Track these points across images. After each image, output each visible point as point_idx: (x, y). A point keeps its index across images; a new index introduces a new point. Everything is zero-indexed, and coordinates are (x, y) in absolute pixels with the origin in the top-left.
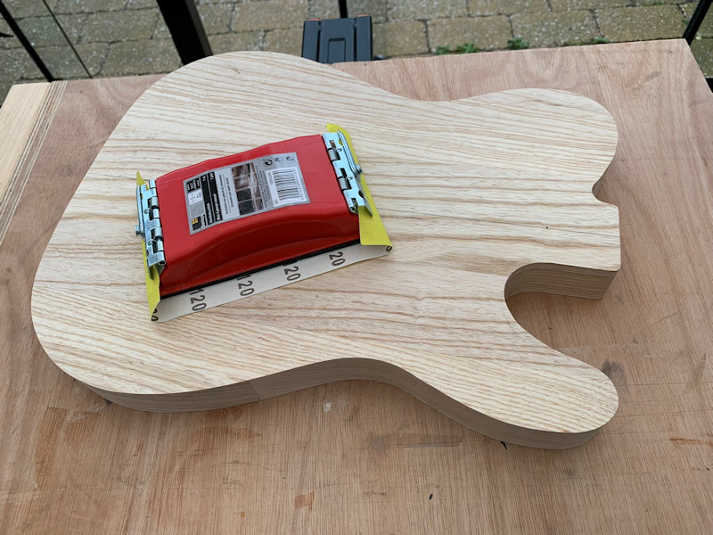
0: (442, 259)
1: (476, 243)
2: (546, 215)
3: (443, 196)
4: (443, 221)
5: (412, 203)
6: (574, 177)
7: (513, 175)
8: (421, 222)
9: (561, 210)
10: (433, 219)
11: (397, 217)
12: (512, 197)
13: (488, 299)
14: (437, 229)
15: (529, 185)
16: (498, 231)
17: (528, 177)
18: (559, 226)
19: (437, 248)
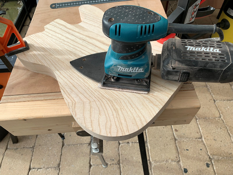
0: (86, 31)
1: (77, 31)
2: (58, 31)
3: (73, 42)
4: (79, 37)
5: (82, 44)
6: (43, 35)
7: (54, 40)
8: (84, 39)
9: (54, 30)
10: (80, 39)
11: (88, 42)
12: (60, 36)
13: (85, 22)
14: (81, 36)
15: (53, 37)
16: (70, 31)
17: (51, 38)
18: (58, 28)
19: (86, 33)
